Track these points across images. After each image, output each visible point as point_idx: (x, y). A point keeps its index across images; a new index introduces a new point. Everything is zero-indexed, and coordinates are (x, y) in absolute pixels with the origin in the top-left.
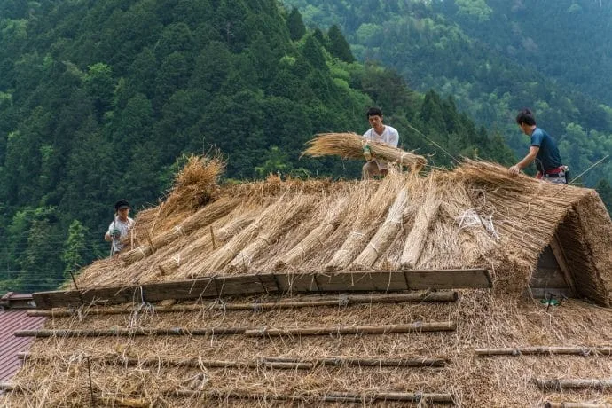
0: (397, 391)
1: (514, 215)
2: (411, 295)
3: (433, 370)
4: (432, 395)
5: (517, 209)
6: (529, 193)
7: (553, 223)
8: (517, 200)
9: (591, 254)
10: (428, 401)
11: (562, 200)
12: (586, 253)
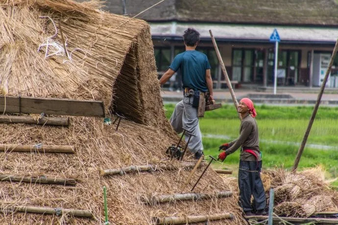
0: (34, 204)
1: (83, 43)
2: (24, 118)
3: (65, 188)
4: (72, 210)
5: (85, 38)
6: (93, 23)
7: (123, 53)
8: (83, 29)
9: (139, 78)
10: (70, 215)
11: (125, 32)
12: (136, 77)
